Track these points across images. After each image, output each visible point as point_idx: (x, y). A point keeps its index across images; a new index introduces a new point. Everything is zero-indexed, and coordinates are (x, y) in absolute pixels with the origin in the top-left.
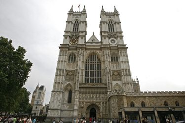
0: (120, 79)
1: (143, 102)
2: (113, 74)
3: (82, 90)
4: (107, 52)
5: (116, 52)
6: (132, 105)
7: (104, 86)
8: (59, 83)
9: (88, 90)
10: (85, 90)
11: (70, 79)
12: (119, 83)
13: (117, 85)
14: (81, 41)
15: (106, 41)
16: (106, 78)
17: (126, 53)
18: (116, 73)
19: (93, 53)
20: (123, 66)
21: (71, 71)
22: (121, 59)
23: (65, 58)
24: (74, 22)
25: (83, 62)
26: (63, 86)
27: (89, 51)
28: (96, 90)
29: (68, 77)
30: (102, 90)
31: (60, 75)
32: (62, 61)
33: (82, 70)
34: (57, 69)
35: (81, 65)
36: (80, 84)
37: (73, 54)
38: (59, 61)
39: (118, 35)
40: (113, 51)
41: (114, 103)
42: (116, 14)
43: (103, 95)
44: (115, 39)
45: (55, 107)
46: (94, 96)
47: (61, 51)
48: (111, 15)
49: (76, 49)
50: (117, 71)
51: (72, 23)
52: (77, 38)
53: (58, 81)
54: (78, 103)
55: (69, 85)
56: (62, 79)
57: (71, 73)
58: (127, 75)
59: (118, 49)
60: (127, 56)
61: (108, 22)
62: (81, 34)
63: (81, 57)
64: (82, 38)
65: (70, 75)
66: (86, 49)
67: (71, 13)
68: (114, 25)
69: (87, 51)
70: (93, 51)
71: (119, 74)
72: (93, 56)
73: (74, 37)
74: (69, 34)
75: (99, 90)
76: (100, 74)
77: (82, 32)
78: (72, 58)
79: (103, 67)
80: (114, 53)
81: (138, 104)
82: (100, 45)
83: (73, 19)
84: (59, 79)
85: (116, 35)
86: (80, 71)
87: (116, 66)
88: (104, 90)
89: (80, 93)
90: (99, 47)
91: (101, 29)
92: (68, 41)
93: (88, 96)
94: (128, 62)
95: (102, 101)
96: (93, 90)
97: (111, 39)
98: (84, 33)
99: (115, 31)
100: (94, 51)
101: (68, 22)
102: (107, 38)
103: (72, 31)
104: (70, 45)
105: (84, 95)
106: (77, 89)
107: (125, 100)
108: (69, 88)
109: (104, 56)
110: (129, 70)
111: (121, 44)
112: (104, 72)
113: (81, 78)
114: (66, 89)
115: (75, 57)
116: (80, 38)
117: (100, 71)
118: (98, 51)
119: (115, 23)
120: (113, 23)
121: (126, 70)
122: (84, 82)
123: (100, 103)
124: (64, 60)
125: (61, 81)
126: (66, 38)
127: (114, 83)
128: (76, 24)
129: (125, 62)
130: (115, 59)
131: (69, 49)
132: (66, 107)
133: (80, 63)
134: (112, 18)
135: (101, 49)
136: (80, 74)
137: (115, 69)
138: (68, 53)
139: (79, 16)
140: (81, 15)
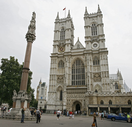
1: (110, 101)
2: (95, 77)
3: (69, 91)
4: (89, 57)
6: (102, 103)
7: (85, 87)
8: (52, 86)
9: (73, 91)
10: (71, 91)
11: (60, 82)
12: (99, 83)
13: (97, 85)
14: (67, 49)
16: (89, 81)
17: (106, 56)
18: (97, 75)
19: (78, 58)
20: (103, 69)
21: (61, 76)
22: (101, 62)
23: (56, 66)
24: (60, 30)
25: (69, 68)
26: (55, 88)
27: (74, 58)
28: (79, 91)
30: (83, 91)
31: (53, 80)
32: (53, 68)
33: (69, 74)
34: (51, 75)
35: (68, 71)
36: (67, 86)
38: (51, 68)
39: (101, 38)
40: (95, 55)
41: (87, 101)
42: (99, 14)
43: (84, 95)
44: (97, 43)
45: (51, 104)
46: (78, 95)
47: (52, 60)
48: (94, 17)
49: (63, 57)
51: (59, 32)
52: (64, 46)
53: (51, 84)
54: (66, 101)
55: (60, 86)
57: (60, 78)
58: (105, 76)
59: (99, 53)
60: (107, 59)
61: (91, 25)
62: (67, 42)
63: (68, 64)
65: (61, 79)
66: (72, 56)
67: (58, 21)
68: (97, 27)
70: (77, 57)
71: (100, 76)
72: (78, 61)
73: (62, 45)
74: (57, 43)
75: (81, 91)
76: (83, 77)
77: (68, 40)
78: (62, 64)
80: (96, 57)
82: (83, 50)
83: (60, 26)
84: (52, 82)
85: (98, 38)
86: (67, 76)
87: (98, 69)
88: (85, 91)
89: (67, 93)
90: (82, 53)
93: (73, 95)
94: (107, 65)
96: (77, 91)
97: (93, 43)
98: (70, 41)
99: (98, 34)
101: (56, 31)
102: (90, 43)
103: (59, 39)
104: (59, 53)
105: (70, 95)
106: (65, 90)
107: (95, 99)
108: (60, 89)
109: (86, 61)
110: (108, 72)
111: (102, 47)
113: (68, 81)
114: (58, 90)
116: (66, 46)
117: (84, 75)
118: (82, 57)
120: (96, 25)
121: (105, 72)
122: (71, 84)
123: (82, 100)
125: (54, 85)
126: (55, 47)
127: (95, 84)
128: (63, 31)
129: (105, 65)
130: (96, 62)
131: (58, 58)
132: (59, 103)
133: (67, 69)
134: (95, 20)
135: (84, 54)
138: (58, 61)
139: (64, 23)
140: (66, 22)
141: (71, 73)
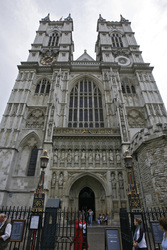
0: (145, 125)
2: (129, 116)
3: (60, 144)
4: (114, 74)
5: (129, 76)
8: (9, 130)
9: (74, 144)
10: (67, 144)
11: (35, 124)
17: (151, 76)
18: (134, 114)
19: (86, 77)
20: (148, 99)
21: (39, 109)
22: (143, 86)
23: (30, 85)
24: (50, 34)
25: (65, 91)
28: (94, 144)
29: (32, 120)
30: (107, 144)
31: (14, 115)
32: (22, 90)
33: (63, 105)
34: (10, 104)
36: (56, 131)
37: (45, 80)
38: (15, 90)
39: (132, 50)
40: (124, 75)
43: (111, 156)
44: (125, 57)
46: (90, 156)
48: (116, 25)
49: (51, 71)
50: (135, 109)
51: (47, 35)
52: (55, 54)
53: (7, 127)
55: (32, 135)
56: (18, 123)
57: (38, 114)
58: (158, 114)
59: (133, 72)
60: (154, 82)
61: (111, 34)
64: (64, 55)
65: (36, 116)
66: (72, 70)
69: (73, 74)
70: (84, 74)
71: (141, 115)
74: (40, 48)
75: (100, 144)
76: (100, 115)
77: (65, 46)
78: (44, 88)
79: (106, 99)
84: (12, 123)
85: (127, 51)
87: (133, 100)
89: (55, 150)
93: (76, 156)
94: (157, 92)
95: (109, 168)
96: (87, 144)
97: (118, 57)
98: (68, 48)
99: (125, 46)
100: (87, 74)
101: (40, 33)
102: (111, 55)
103: (46, 45)
105: (64, 155)
106: (48, 139)
108: (32, 143)
109: (107, 81)
110: (162, 105)
111: (138, 62)
112: (110, 109)
114: (25, 145)
115: (49, 86)
116: (60, 55)
117: (101, 110)
118: (95, 75)
119: (124, 36)
120: (120, 36)
121: (155, 105)
122: (65, 126)
124: (26, 87)
125: (13, 127)
126: (34, 55)
127: (133, 131)
128: (56, 36)
129: (151, 92)
130: (129, 89)
131: (38, 72)
132: (21, 185)
134: (118, 28)
135: (100, 71)
136: (58, 113)
137: (131, 105)
138: (35, 78)
139: (59, 26)
140: (62, 24)
141: (67, 101)
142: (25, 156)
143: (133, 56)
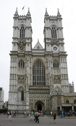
0: (60, 83)
1: (75, 100)
2: (55, 79)
3: (31, 91)
4: (50, 59)
6: (68, 102)
7: (47, 88)
8: (13, 85)
9: (35, 91)
10: (33, 91)
12: (59, 85)
13: (57, 87)
14: (28, 49)
15: (50, 49)
16: (49, 82)
17: (66, 60)
18: (57, 78)
19: (39, 59)
20: (62, 72)
21: (22, 76)
22: (61, 65)
23: (16, 65)
24: (20, 28)
25: (30, 68)
26: (16, 88)
27: (35, 58)
28: (41, 91)
29: (20, 81)
30: (46, 91)
31: (13, 79)
32: (13, 67)
33: (30, 75)
34: (11, 74)
35: (29, 71)
36: (29, 86)
38: (11, 67)
39: (60, 42)
40: (55, 58)
41: (54, 100)
42: (59, 18)
43: (47, 95)
44: (57, 46)
45: (13, 104)
46: (40, 95)
47: (11, 58)
48: (54, 20)
49: (24, 56)
50: (57, 76)
51: (18, 29)
52: (24, 45)
53: (12, 84)
54: (29, 100)
55: (21, 87)
56: (15, 82)
57: (21, 78)
58: (65, 79)
59: (59, 57)
60: (66, 63)
61: (51, 28)
62: (27, 41)
63: (29, 64)
64: (28, 46)
65: (22, 79)
66: (33, 56)
67: (17, 17)
68: (57, 31)
69: (33, 57)
71: (59, 79)
72: (39, 63)
73: (22, 44)
74: (17, 41)
75: (43, 91)
76: (44, 78)
77: (28, 39)
78: (22, 64)
79: (47, 72)
80: (56, 60)
81: (71, 101)
82: (44, 52)
83: (19, 24)
84: (13, 82)
85: (58, 42)
86: (29, 76)
87: (57, 71)
88: (47, 91)
89: (30, 93)
90: (43, 55)
91: (45, 36)
92: (16, 49)
93: (36, 95)
94: (67, 68)
95: (46, 99)
96: (39, 91)
97: (53, 46)
98: (30, 40)
99: (57, 38)
100: (39, 58)
102: (50, 45)
103: (19, 37)
104: (19, 52)
105: (33, 95)
106: (27, 90)
107: (62, 98)
108: (21, 89)
109: (47, 62)
110: (67, 75)
111: (62, 51)
112: (48, 76)
113: (30, 81)
114: (19, 90)
115: (24, 64)
116: (27, 45)
118: (43, 58)
119: (58, 29)
120: (56, 29)
121: (65, 75)
122: (32, 85)
123: (44, 100)
124: (15, 66)
125: (14, 84)
126: (15, 45)
127: (55, 85)
128: (23, 29)
129: (64, 68)
130: (56, 65)
131: (18, 56)
132: (21, 103)
133: (28, 69)
134: (55, 23)
135: (45, 56)
136: (29, 78)
137: (56, 74)
138: (18, 60)
139: (24, 21)
140: (26, 19)
142: (20, 94)
143: (60, 46)
